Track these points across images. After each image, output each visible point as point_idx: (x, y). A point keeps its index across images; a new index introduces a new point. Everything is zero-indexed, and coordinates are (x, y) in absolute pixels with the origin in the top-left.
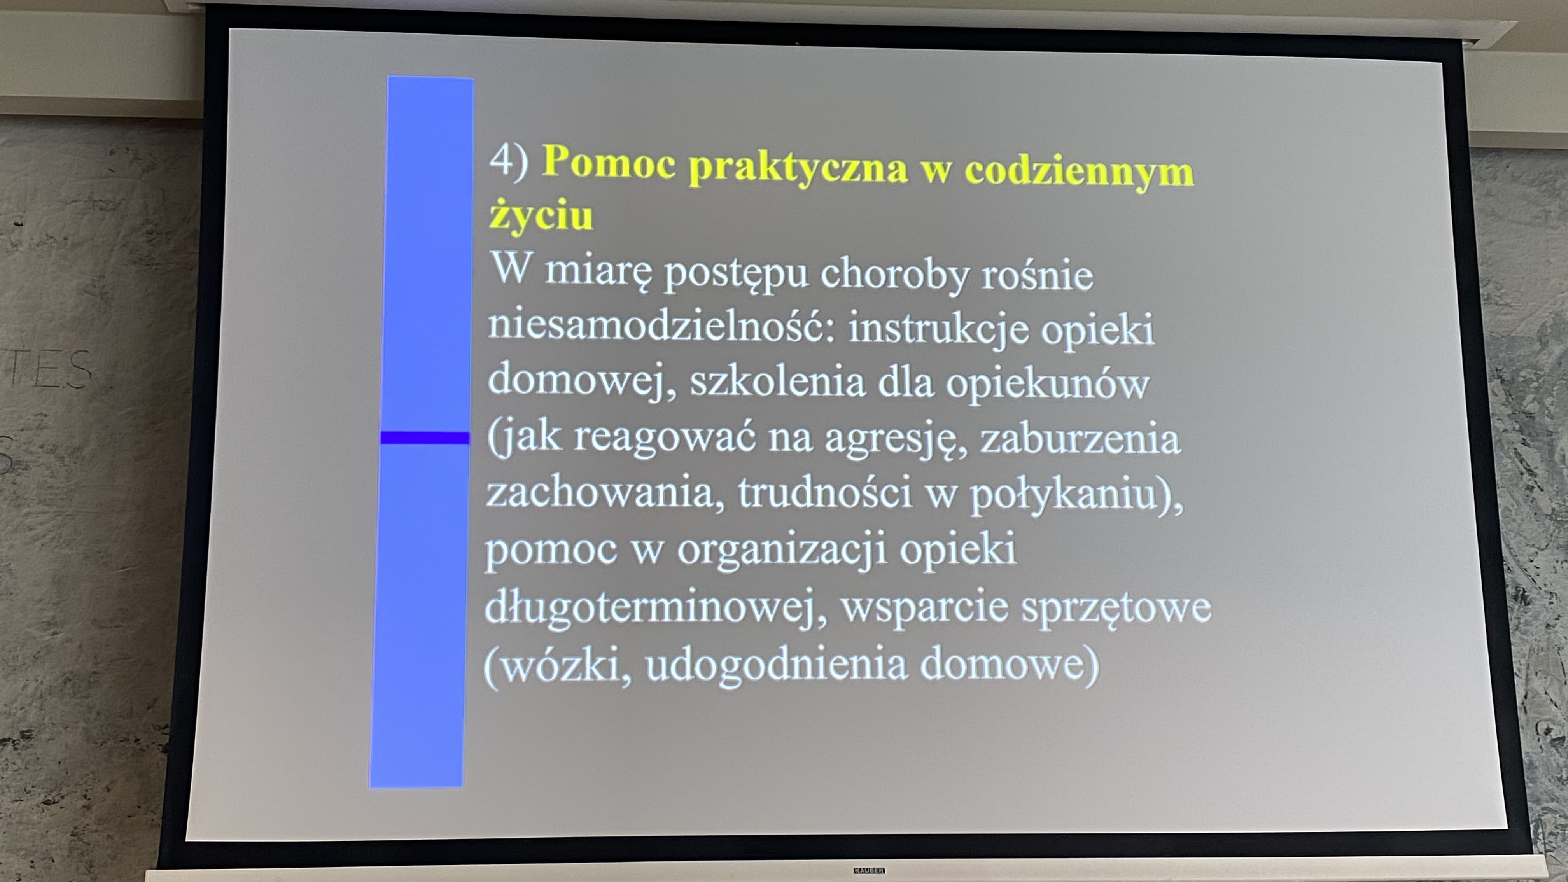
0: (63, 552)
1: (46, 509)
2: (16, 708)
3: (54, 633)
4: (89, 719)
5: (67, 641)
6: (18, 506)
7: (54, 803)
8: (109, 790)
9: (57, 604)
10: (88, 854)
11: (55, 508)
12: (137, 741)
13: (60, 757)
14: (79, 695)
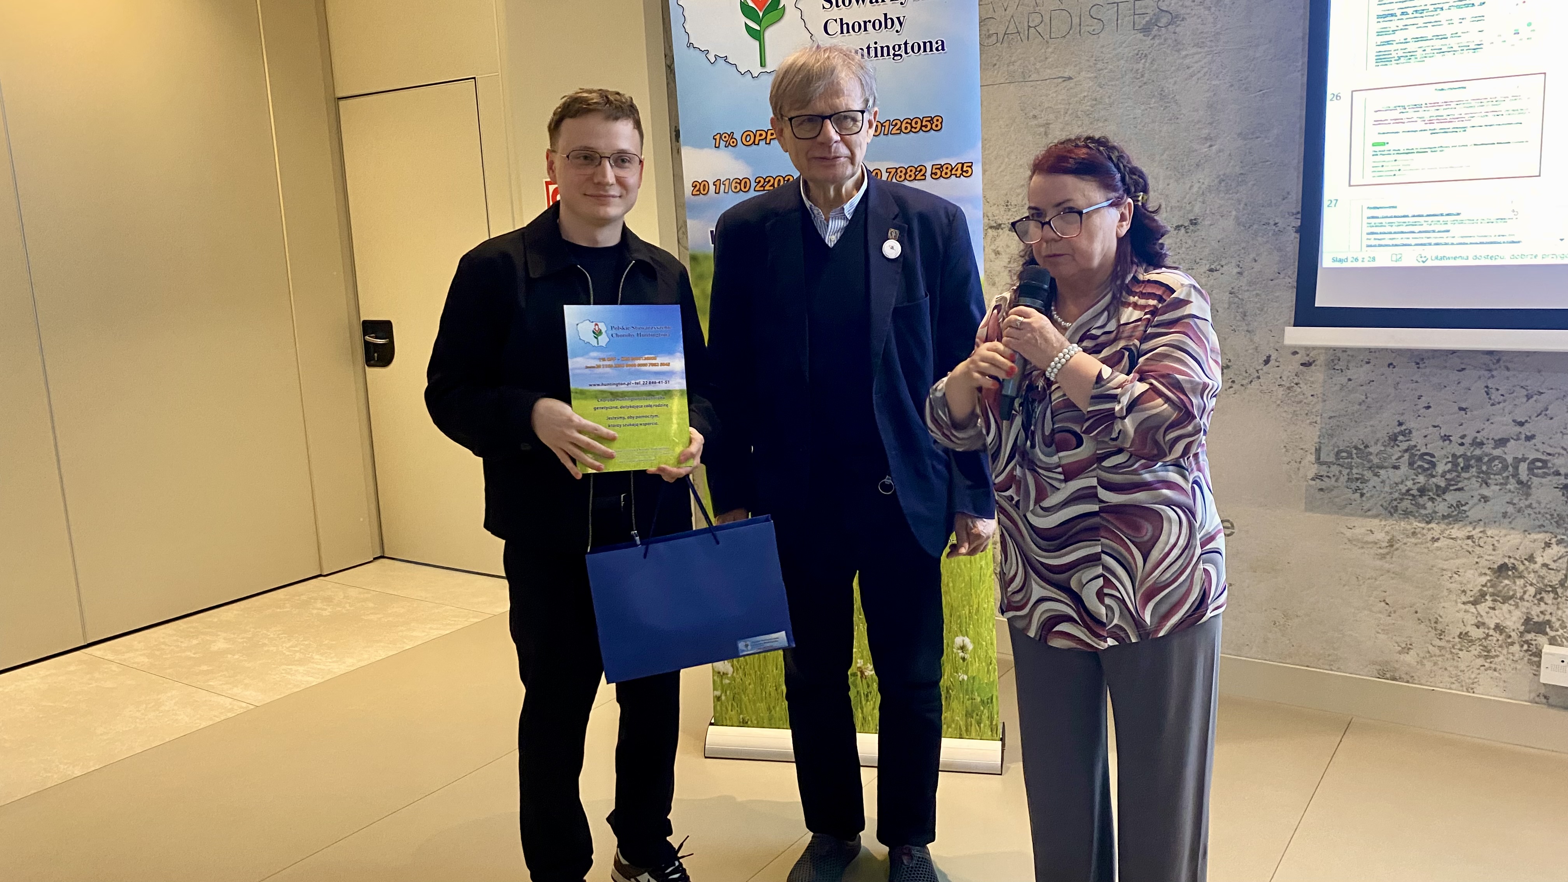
0: (1214, 83)
1: (1199, 50)
2: (1185, 203)
3: (1211, 146)
4: (1239, 209)
5: (1220, 152)
6: (1178, 51)
7: (1216, 270)
8: (1256, 261)
9: (1211, 124)
10: (1242, 307)
11: (1206, 49)
12: (1276, 224)
13: (1219, 238)
14: (1231, 192)
